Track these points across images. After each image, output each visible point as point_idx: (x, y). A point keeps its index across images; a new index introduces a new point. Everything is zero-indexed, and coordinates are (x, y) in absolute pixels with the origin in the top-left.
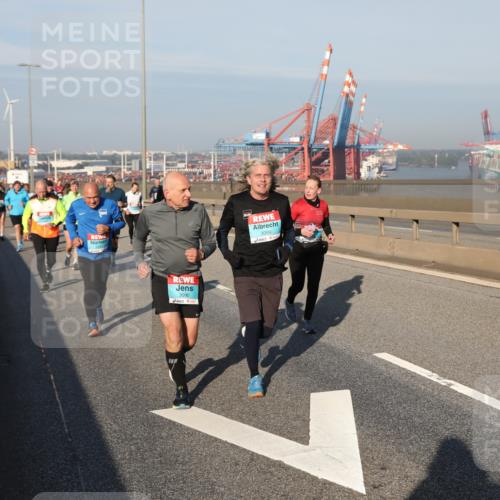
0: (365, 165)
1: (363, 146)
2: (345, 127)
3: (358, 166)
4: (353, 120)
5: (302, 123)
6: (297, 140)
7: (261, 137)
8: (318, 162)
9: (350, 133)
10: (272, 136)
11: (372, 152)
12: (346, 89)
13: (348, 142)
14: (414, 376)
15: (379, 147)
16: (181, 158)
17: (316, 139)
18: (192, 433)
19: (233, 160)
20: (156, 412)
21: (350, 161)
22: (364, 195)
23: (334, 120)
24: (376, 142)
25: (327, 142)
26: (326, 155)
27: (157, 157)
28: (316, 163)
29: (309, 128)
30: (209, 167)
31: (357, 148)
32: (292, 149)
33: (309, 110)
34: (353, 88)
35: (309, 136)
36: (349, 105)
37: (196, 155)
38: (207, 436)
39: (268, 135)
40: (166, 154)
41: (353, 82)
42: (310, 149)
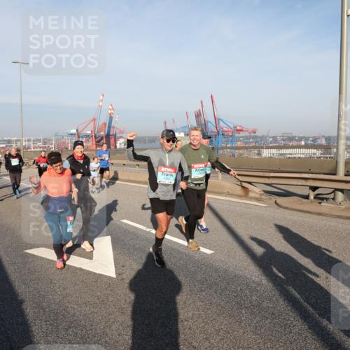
0: (118, 142)
1: (117, 135)
2: (110, 127)
3: (116, 143)
4: (113, 124)
5: (91, 125)
6: (90, 132)
7: (74, 131)
8: (99, 141)
9: (112, 129)
10: (79, 131)
11: (121, 137)
12: (110, 112)
13: (111, 133)
14: (136, 228)
15: (124, 135)
16: (39, 141)
17: (98, 132)
18: (43, 259)
19: (62, 141)
20: (27, 251)
21: (112, 141)
22: (118, 155)
23: (105, 124)
24: (122, 133)
25: (102, 133)
26: (102, 139)
27: (29, 140)
28: (98, 142)
29: (95, 128)
30: (52, 144)
31: (115, 135)
32: (87, 136)
33: (94, 120)
34: (112, 111)
35: (95, 130)
36: (111, 118)
37: (45, 139)
38: (49, 260)
39: (77, 130)
40: (32, 139)
41: (113, 109)
42: (95, 136)
